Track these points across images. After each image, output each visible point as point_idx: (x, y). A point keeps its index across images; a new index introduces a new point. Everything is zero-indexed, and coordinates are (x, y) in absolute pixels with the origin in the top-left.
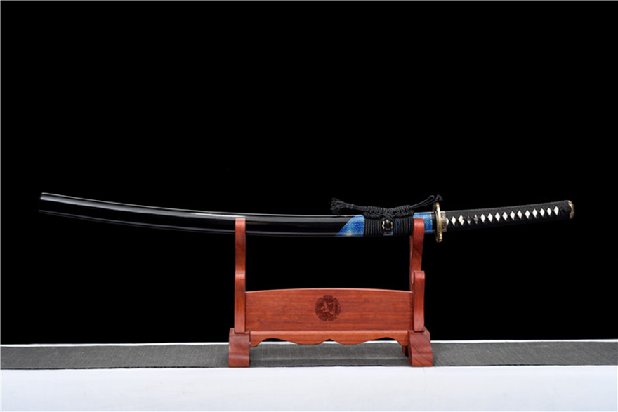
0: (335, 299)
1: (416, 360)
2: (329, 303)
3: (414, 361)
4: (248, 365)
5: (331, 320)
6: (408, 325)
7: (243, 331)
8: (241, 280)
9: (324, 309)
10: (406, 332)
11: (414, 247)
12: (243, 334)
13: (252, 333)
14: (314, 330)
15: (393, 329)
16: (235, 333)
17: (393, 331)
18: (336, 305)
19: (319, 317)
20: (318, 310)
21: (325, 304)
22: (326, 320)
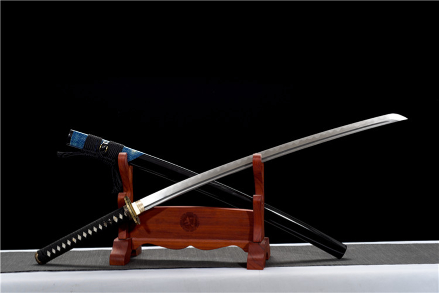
0: (195, 215)
2: (191, 218)
4: (124, 264)
5: (192, 231)
7: (125, 238)
8: (122, 199)
9: (187, 222)
10: (247, 242)
12: (124, 240)
13: (134, 239)
14: (179, 238)
15: (240, 240)
16: (119, 239)
17: (239, 241)
18: (196, 220)
19: (183, 228)
20: (183, 223)
21: (187, 219)
22: (188, 231)
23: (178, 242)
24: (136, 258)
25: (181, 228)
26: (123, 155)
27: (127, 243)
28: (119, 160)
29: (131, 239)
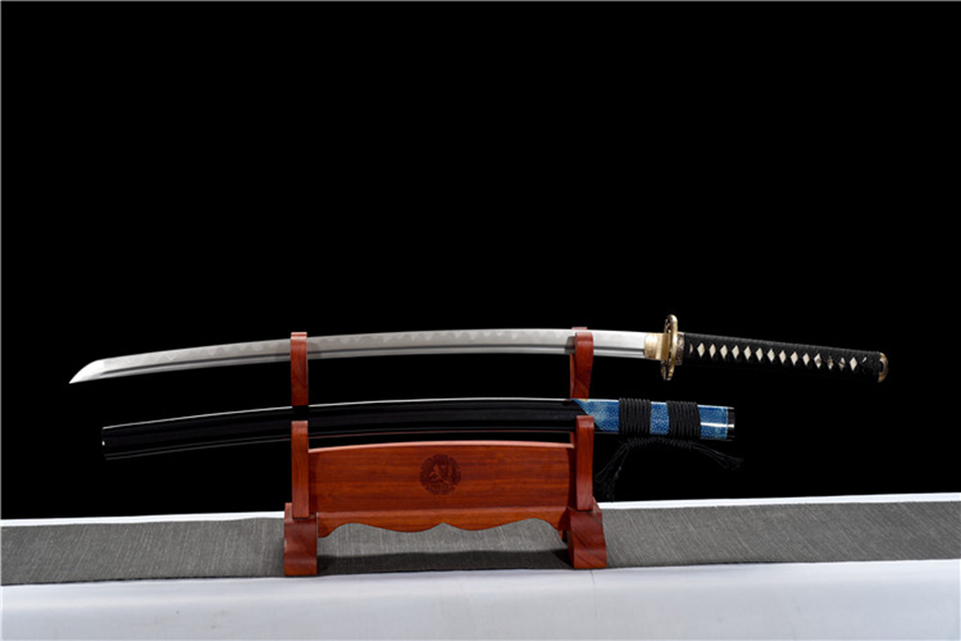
0: (451, 459)
1: (580, 558)
2: (443, 467)
3: (576, 559)
4: (315, 572)
5: (445, 492)
6: (566, 498)
7: (306, 513)
8: (301, 435)
9: (435, 476)
10: (563, 509)
11: (576, 376)
12: (304, 520)
13: (321, 515)
14: (417, 508)
15: (543, 505)
16: (294, 519)
17: (544, 509)
18: (454, 470)
19: (427, 489)
20: (426, 478)
21: (436, 468)
22: (437, 493)
23: (418, 517)
25: (422, 488)
27: (312, 527)
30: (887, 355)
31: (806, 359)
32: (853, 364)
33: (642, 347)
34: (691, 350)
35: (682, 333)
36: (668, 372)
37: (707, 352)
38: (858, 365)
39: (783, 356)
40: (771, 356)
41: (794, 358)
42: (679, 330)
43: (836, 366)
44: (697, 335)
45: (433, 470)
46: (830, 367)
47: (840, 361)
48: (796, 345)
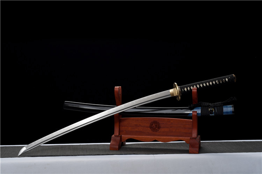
0: (158, 122)
2: (156, 124)
4: (118, 149)
5: (156, 131)
9: (154, 126)
10: (189, 138)
12: (118, 136)
13: (122, 136)
16: (115, 136)
17: (184, 138)
20: (151, 127)
22: (154, 131)
24: (123, 146)
25: (150, 130)
26: (117, 88)
27: (119, 138)
28: (115, 92)
29: (121, 136)
30: (235, 75)
31: (214, 83)
32: (227, 80)
33: (170, 94)
34: (183, 90)
35: (179, 87)
36: (179, 98)
37: (187, 90)
38: (228, 80)
39: (208, 84)
40: (205, 85)
41: (211, 83)
42: (178, 86)
43: (223, 82)
44: (183, 86)
45: (153, 125)
46: (221, 83)
47: (223, 80)
48: (210, 80)
